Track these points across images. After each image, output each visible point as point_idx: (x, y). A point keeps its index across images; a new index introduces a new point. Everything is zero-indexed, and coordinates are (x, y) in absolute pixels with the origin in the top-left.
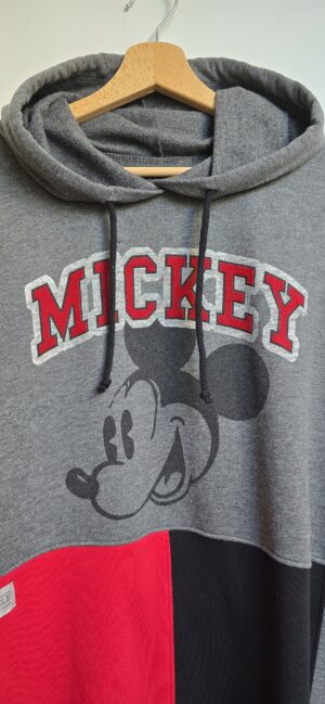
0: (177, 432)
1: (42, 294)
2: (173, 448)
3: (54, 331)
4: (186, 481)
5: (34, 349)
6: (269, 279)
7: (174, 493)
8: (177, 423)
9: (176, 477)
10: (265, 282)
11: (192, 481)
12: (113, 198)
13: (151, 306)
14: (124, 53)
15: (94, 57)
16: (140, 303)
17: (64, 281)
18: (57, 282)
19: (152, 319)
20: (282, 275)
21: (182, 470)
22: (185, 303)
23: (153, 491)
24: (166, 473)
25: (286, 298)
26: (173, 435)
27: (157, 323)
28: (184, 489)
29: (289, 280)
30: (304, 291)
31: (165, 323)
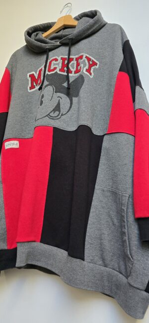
0: (59, 100)
1: (32, 76)
2: (57, 105)
3: (35, 84)
4: (60, 114)
5: (29, 88)
6: (86, 57)
7: (56, 117)
8: (59, 98)
9: (57, 113)
10: (86, 58)
11: (62, 115)
12: (47, 47)
13: (55, 68)
14: (56, 21)
15: (49, 23)
16: (52, 68)
17: (38, 73)
18: (36, 73)
19: (55, 71)
20: (90, 57)
21: (60, 111)
22: (65, 69)
23: (49, 114)
24: (54, 110)
25: (91, 63)
26: (58, 101)
27: (56, 72)
28: (59, 117)
29: (92, 59)
30: (97, 62)
31: (59, 72)
